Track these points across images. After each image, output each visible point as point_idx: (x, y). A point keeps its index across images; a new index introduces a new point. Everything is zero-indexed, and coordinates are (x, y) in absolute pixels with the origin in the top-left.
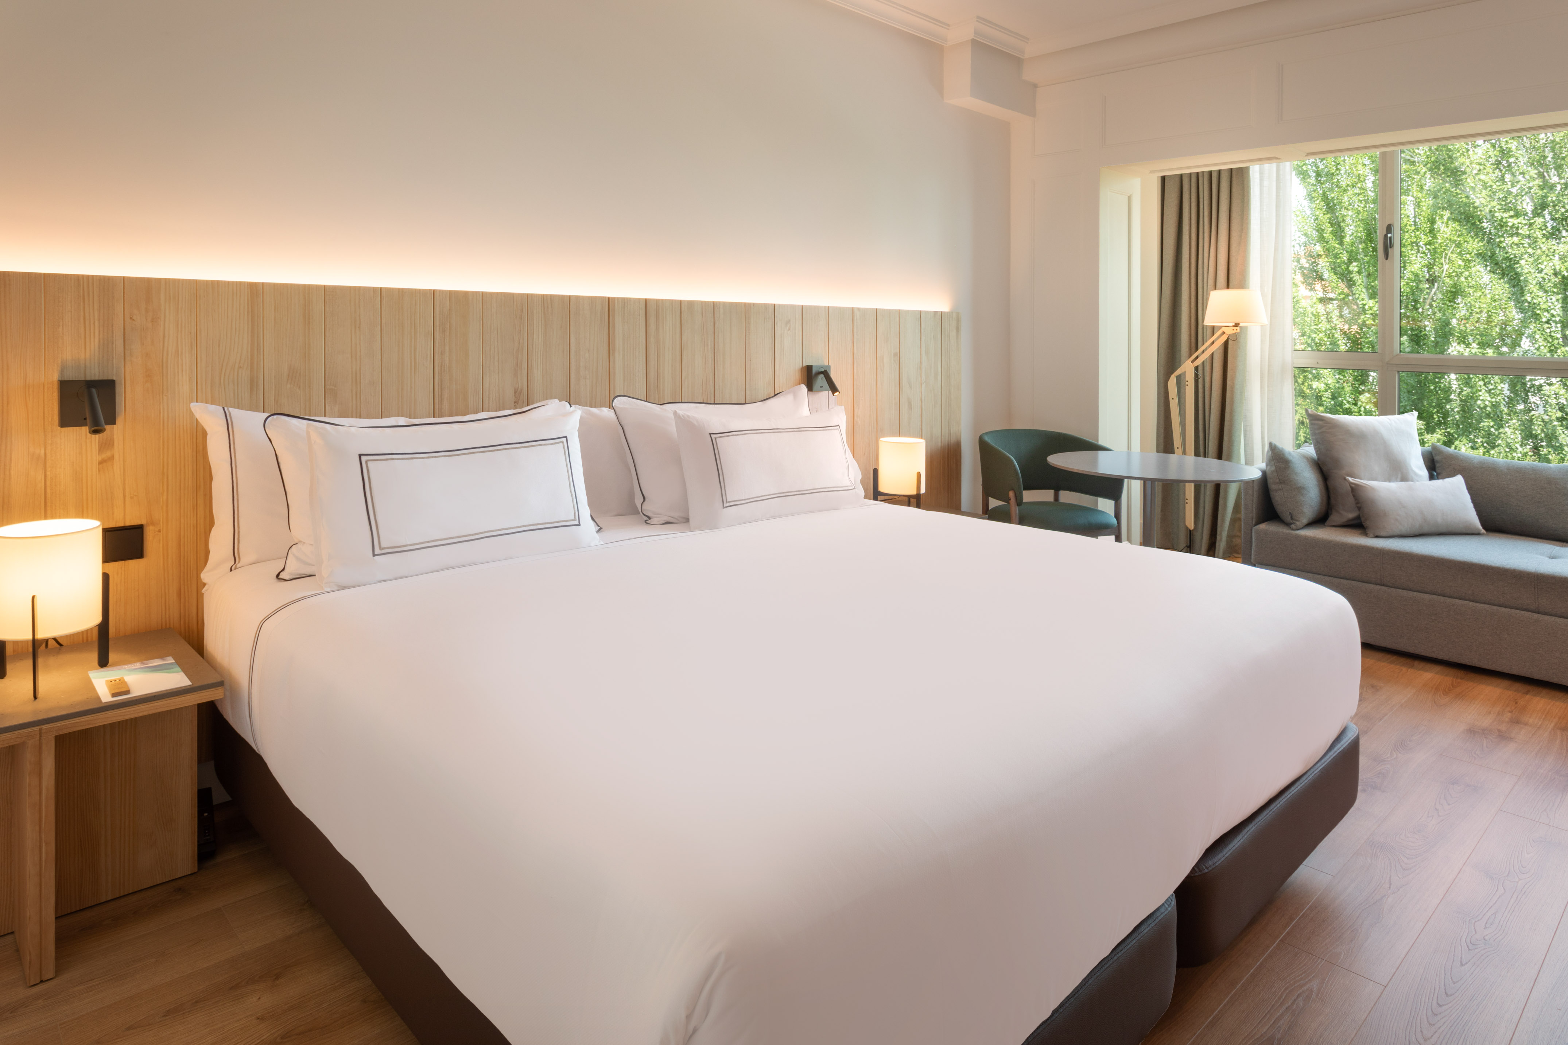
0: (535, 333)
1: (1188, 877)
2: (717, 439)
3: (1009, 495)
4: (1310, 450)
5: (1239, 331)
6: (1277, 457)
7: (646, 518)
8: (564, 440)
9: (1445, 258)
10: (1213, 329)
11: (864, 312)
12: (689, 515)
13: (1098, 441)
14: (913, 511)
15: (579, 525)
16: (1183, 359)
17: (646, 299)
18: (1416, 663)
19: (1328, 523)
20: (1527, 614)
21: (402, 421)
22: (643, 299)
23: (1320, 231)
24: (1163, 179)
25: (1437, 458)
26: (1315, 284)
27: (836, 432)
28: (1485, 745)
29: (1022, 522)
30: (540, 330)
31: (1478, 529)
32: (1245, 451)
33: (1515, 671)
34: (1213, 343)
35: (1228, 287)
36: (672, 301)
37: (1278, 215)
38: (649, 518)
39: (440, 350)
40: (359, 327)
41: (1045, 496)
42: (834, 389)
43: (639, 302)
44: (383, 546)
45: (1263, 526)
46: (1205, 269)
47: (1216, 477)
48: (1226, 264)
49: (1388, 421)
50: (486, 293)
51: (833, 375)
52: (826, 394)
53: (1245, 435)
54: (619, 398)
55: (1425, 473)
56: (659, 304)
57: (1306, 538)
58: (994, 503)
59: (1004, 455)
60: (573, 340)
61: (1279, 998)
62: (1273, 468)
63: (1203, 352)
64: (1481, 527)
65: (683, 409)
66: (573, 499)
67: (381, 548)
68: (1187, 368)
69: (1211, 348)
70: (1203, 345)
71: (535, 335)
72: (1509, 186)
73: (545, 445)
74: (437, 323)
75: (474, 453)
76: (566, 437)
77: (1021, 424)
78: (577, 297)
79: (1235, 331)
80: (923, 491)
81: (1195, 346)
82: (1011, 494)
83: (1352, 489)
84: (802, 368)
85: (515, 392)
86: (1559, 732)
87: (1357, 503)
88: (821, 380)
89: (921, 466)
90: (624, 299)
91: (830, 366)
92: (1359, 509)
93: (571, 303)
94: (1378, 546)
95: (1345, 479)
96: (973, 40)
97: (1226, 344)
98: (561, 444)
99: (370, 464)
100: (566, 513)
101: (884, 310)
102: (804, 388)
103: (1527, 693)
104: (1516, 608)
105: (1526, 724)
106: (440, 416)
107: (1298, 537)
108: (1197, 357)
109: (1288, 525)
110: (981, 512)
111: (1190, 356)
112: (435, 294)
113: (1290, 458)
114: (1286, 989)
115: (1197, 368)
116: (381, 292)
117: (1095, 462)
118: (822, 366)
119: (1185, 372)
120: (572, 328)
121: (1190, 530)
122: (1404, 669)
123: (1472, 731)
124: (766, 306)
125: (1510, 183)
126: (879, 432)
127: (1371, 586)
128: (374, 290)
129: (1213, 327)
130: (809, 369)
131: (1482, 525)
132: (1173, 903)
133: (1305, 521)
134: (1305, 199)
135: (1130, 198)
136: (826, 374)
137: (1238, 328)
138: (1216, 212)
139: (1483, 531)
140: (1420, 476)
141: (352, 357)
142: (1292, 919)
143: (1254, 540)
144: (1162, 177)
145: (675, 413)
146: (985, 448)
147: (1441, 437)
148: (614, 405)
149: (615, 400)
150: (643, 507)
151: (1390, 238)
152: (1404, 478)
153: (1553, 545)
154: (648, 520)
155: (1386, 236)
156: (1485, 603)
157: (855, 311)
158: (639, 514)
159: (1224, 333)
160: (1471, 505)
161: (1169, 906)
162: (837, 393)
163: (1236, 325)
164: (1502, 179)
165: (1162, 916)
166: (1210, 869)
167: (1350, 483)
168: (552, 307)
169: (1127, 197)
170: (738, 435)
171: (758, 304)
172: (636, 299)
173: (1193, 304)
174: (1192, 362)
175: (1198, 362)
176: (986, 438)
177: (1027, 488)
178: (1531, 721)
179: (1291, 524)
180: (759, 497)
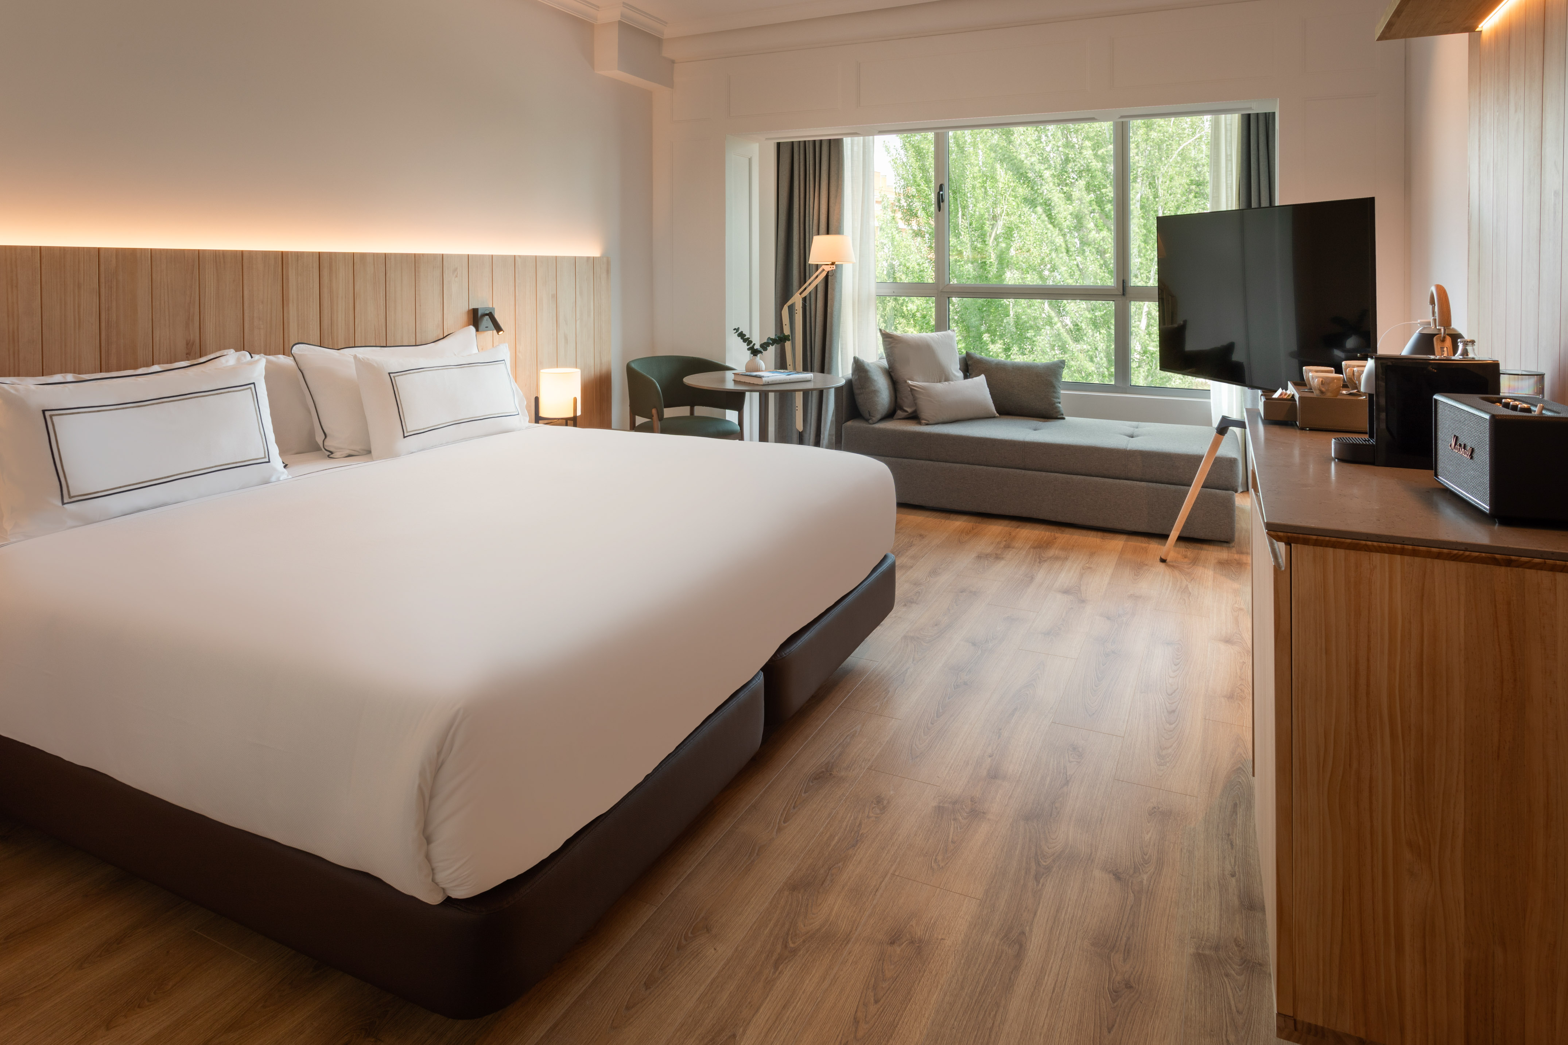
0: (207, 286)
1: (771, 660)
2: (396, 378)
3: (652, 412)
4: (884, 363)
5: (835, 268)
6: (859, 367)
7: (328, 453)
8: (252, 386)
9: (1005, 200)
10: (817, 267)
11: (525, 258)
12: (371, 449)
13: (725, 363)
14: (571, 429)
15: (269, 462)
16: (794, 291)
17: (319, 252)
18: (952, 516)
19: (895, 417)
20: (1018, 471)
21: (70, 377)
22: (316, 252)
23: (914, 176)
24: (779, 144)
25: (969, 363)
26: (911, 221)
27: (501, 366)
28: (986, 565)
29: (664, 431)
30: (212, 284)
31: (994, 413)
32: (842, 365)
33: (1012, 513)
34: (817, 277)
35: (828, 233)
36: (344, 254)
37: (864, 175)
38: (332, 453)
39: (107, 306)
40: (17, 286)
41: (683, 411)
42: (498, 328)
43: (313, 256)
44: (72, 494)
45: (850, 423)
46: (811, 217)
47: (820, 386)
48: (827, 213)
49: (937, 336)
50: (155, 250)
51: (497, 316)
52: (491, 334)
53: (841, 351)
54: (297, 346)
55: (960, 374)
56: (332, 257)
57: (879, 430)
58: (640, 420)
59: (648, 379)
60: (246, 293)
61: (835, 740)
62: (857, 377)
63: (810, 284)
64: (996, 412)
65: (361, 352)
66: (262, 439)
67: (70, 497)
68: (797, 299)
69: (815, 281)
70: (810, 278)
71: (207, 289)
72: (1044, 145)
73: (234, 391)
74: (102, 280)
75: (163, 402)
76: (254, 383)
77: (664, 351)
78: (250, 252)
79: (832, 269)
80: (579, 413)
81: (803, 280)
82: (654, 411)
83: (912, 390)
84: (469, 311)
85: (187, 344)
86: (1032, 550)
87: (914, 400)
88: (486, 321)
89: (576, 392)
90: (297, 253)
91: (494, 308)
92: (916, 404)
93: (244, 258)
94: (927, 431)
95: (906, 382)
96: (620, 22)
97: (827, 277)
98: (250, 390)
99: (55, 418)
100: (257, 452)
101: (542, 257)
102: (472, 329)
103: (1017, 528)
104: (1012, 468)
105: (1013, 548)
106: (108, 371)
107: (874, 429)
108: (805, 289)
109: (867, 420)
110: (629, 429)
111: (800, 287)
112: (101, 251)
113: (868, 368)
114: (840, 733)
115: (804, 299)
116: (40, 251)
117: (723, 380)
118: (486, 309)
119: (795, 302)
120: (245, 282)
121: (800, 432)
122: (943, 521)
123: (979, 557)
124: (434, 256)
125: (1045, 142)
126: (538, 366)
127: (923, 462)
128: (33, 248)
129: (817, 265)
130: (475, 312)
131: (996, 410)
132: (761, 678)
133: (879, 416)
134: (902, 149)
135: (750, 160)
136: (491, 316)
137: (834, 266)
138: (819, 171)
139: (997, 415)
140: (958, 377)
141: (8, 316)
142: (848, 692)
143: (843, 434)
144: (777, 143)
145: (355, 357)
146: (632, 374)
147: (1001, 346)
148: (292, 352)
149: (294, 348)
150: (325, 444)
151: (942, 195)
152: (947, 379)
153: (1037, 420)
154: (330, 455)
155: (939, 193)
156: (994, 466)
157: (517, 258)
158: (321, 450)
159: (824, 270)
160: (990, 396)
161: (759, 680)
162: (502, 332)
163: (833, 264)
164: (1039, 138)
165: (753, 686)
166: (788, 654)
167: (909, 386)
168: (224, 262)
169: (748, 159)
170: (414, 373)
171: (428, 255)
172: (309, 252)
173: (802, 245)
174: (800, 294)
175: (806, 293)
176: (633, 365)
177: (668, 406)
178: (1017, 545)
179: (869, 420)
180: (437, 425)
